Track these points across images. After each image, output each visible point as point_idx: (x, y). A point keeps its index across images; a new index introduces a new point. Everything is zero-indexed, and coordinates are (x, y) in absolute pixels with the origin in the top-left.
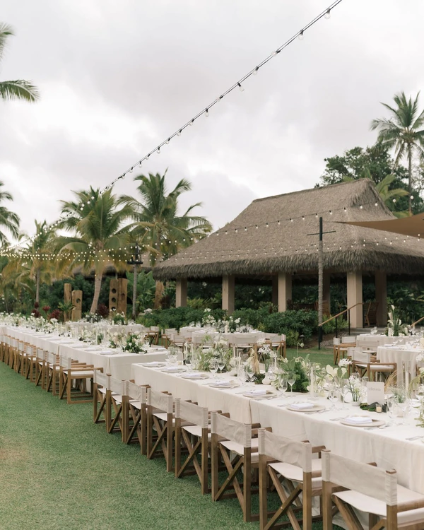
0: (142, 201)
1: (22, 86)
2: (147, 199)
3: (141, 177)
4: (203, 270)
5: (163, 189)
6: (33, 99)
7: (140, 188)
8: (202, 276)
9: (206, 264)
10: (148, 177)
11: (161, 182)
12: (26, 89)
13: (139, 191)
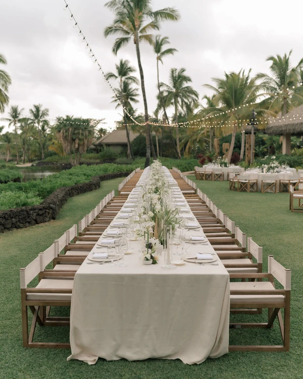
0: (273, 76)
1: (168, 12)
2: (276, 74)
3: (272, 58)
4: (296, 128)
5: (288, 66)
6: (176, 19)
7: (272, 67)
8: (296, 132)
9: (298, 124)
10: (276, 58)
11: (287, 62)
12: (171, 13)
13: (271, 69)
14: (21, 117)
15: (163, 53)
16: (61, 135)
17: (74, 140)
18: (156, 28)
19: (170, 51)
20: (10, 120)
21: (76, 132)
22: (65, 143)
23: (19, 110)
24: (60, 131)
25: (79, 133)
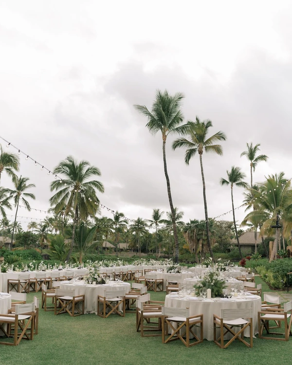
14: (161, 219)
15: (256, 160)
16: (187, 236)
17: (198, 240)
18: (222, 139)
19: (263, 158)
20: (152, 221)
21: (200, 233)
22: (191, 243)
23: (160, 213)
24: (186, 232)
25: (202, 234)
